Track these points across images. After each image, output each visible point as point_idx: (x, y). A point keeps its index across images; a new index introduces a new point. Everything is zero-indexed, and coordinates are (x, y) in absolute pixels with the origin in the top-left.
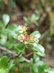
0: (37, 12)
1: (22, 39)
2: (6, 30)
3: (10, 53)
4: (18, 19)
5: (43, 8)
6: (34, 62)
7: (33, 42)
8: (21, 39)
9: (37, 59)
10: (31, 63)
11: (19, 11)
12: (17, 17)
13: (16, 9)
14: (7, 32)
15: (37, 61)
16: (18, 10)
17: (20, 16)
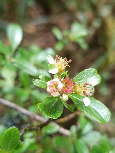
0: (81, 16)
1: (57, 89)
2: (13, 60)
3: (23, 114)
4: (38, 32)
5: (94, 8)
6: (80, 134)
7: (84, 95)
8: (55, 89)
9: (88, 128)
10: (72, 136)
11: (41, 13)
12: (37, 26)
13: (35, 8)
14: (16, 65)
15: (87, 133)
16: (38, 12)
17: (41, 25)
